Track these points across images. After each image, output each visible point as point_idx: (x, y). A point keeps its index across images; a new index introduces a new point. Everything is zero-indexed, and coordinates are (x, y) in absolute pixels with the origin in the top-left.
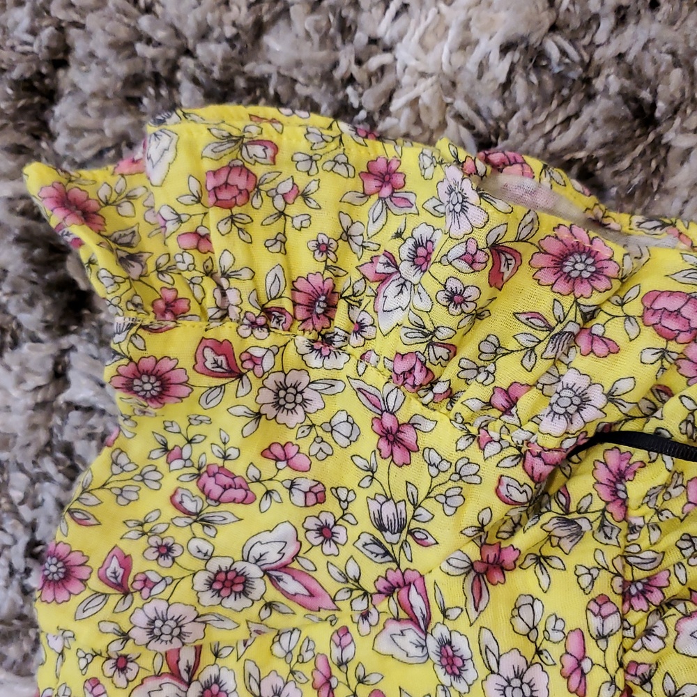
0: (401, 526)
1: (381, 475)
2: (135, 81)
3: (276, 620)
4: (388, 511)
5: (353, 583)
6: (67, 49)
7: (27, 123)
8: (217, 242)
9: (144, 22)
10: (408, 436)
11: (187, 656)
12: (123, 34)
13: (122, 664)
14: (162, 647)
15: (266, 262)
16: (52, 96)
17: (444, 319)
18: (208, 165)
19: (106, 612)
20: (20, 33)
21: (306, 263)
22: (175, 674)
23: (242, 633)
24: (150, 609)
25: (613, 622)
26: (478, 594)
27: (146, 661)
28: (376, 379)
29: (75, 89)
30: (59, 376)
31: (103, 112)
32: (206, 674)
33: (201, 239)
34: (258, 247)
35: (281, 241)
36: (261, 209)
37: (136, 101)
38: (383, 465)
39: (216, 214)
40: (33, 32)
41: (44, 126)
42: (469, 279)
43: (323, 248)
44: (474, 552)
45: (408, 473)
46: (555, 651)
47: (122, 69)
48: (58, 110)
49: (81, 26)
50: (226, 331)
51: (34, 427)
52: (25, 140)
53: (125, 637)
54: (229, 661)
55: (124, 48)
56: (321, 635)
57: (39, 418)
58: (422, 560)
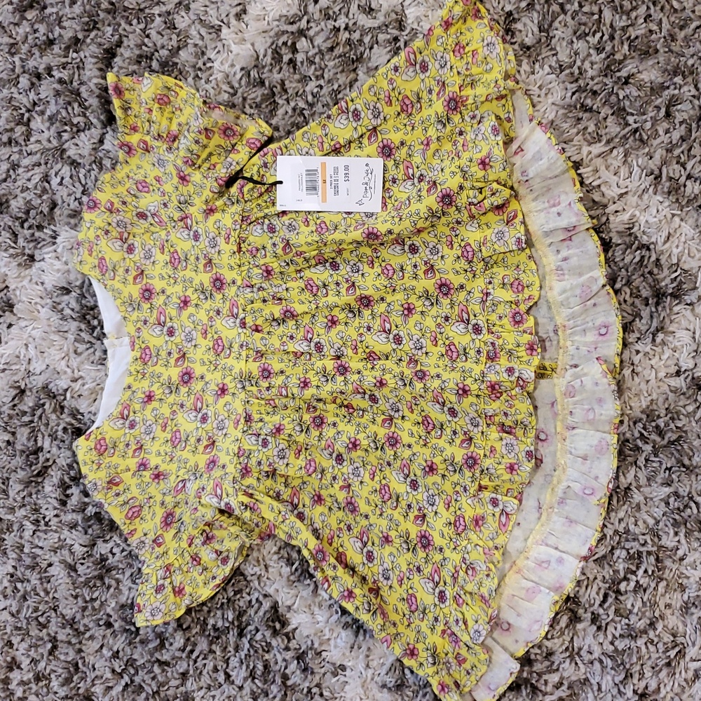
0: (186, 202)
1: (180, 189)
2: (140, 56)
3: (152, 228)
4: (182, 199)
5: (171, 219)
6: (122, 42)
7: (105, 62)
8: (154, 113)
9: (146, 40)
10: (188, 178)
11: (126, 235)
12: (139, 42)
13: (107, 232)
14: (119, 230)
15: (165, 123)
16: (114, 55)
17: (195, 148)
18: (159, 92)
19: (105, 217)
20: (108, 35)
21: (174, 127)
22: (121, 239)
23: (143, 231)
24: (118, 218)
25: (238, 227)
26: (207, 218)
27: (114, 234)
28: (179, 162)
29: (122, 55)
30: (101, 141)
31: (129, 64)
32: (130, 242)
33: (151, 110)
34: (164, 119)
35: (171, 119)
36: (169, 109)
37: (140, 62)
38: (180, 186)
39: (157, 105)
40: (112, 35)
41: (110, 64)
42: (200, 137)
43: (180, 125)
44: (205, 207)
45: (188, 188)
46: (223, 233)
47: (137, 52)
48: (115, 60)
49: (127, 37)
50: (147, 138)
51: (90, 155)
52: (104, 67)
53: (110, 224)
54: (137, 238)
55: (139, 46)
56: (163, 233)
57: (93, 153)
58: (192, 210)
